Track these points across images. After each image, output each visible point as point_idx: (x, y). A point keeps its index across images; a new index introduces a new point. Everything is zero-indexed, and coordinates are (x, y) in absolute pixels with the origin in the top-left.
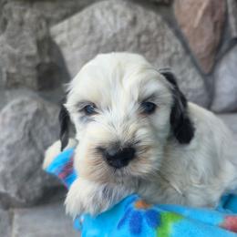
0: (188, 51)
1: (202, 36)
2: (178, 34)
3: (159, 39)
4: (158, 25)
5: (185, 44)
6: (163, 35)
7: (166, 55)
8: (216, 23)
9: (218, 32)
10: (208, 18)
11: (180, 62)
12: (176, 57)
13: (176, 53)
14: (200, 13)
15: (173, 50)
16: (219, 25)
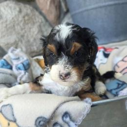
0: (47, 20)
1: (51, 13)
2: (41, 13)
3: (33, 17)
4: (32, 11)
5: (45, 18)
6: (34, 15)
7: (38, 24)
8: (56, 7)
9: (58, 10)
10: (53, 5)
11: (44, 26)
12: (42, 24)
13: (42, 22)
14: (49, 3)
15: (40, 21)
16: (58, 7)
